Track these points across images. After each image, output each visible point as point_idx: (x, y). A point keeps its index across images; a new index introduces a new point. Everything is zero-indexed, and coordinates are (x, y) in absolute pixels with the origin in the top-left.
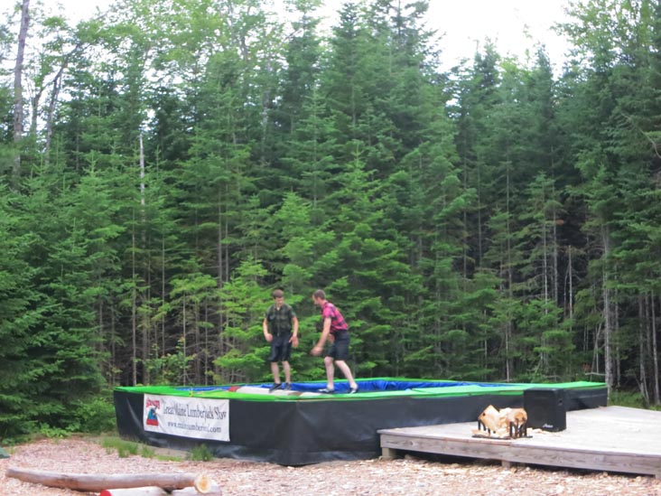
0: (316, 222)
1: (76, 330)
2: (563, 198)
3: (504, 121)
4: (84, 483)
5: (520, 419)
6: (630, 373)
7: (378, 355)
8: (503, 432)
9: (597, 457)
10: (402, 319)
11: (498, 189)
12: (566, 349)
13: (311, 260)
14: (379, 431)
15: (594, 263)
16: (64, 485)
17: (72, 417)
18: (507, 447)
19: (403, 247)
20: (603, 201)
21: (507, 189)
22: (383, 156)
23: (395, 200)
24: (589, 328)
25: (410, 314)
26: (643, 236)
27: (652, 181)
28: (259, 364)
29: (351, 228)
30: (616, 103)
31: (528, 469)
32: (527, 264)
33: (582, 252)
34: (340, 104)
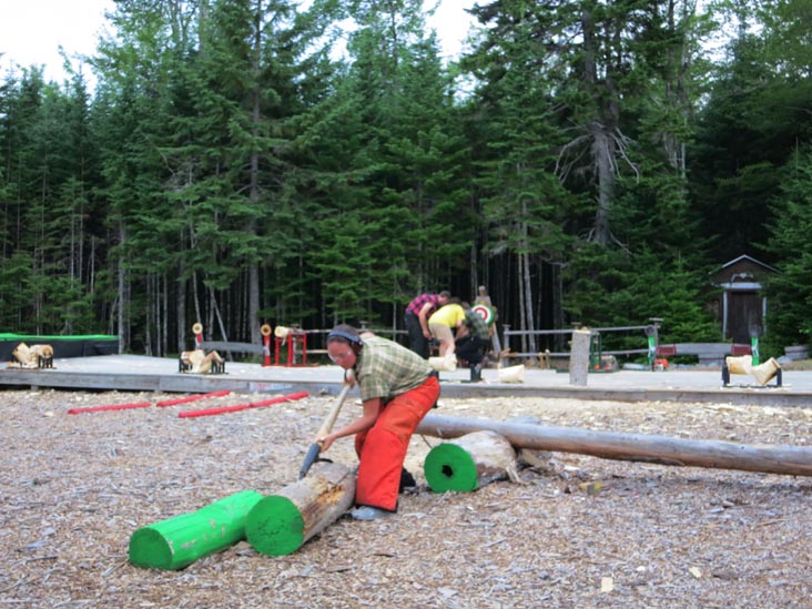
2: (90, 197)
3: (45, 134)
5: (48, 353)
6: (138, 337)
8: (33, 364)
11: (36, 189)
12: (87, 317)
15: (114, 249)
18: (35, 375)
20: (122, 200)
21: (43, 190)
24: (106, 301)
26: (153, 228)
27: (162, 186)
30: (138, 124)
31: (53, 390)
32: (57, 250)
33: (103, 241)
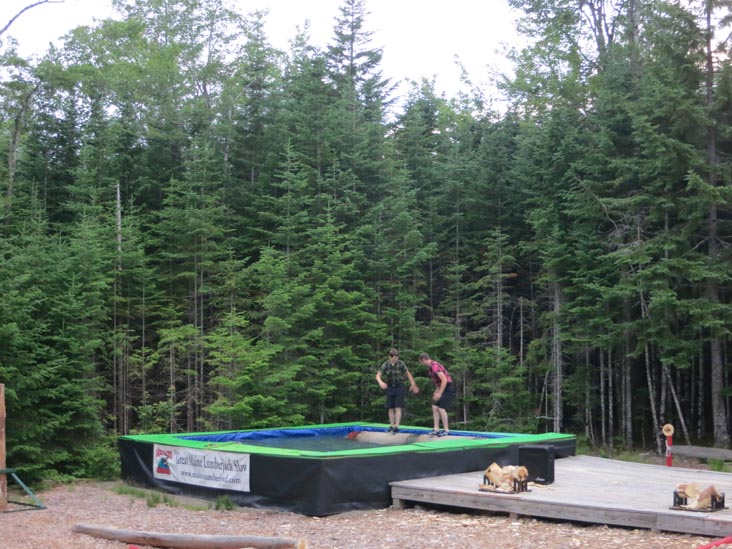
0: (292, 274)
1: (78, 380)
2: (517, 253)
3: (455, 173)
4: (166, 541)
5: (523, 475)
6: (577, 417)
7: (346, 399)
8: (506, 487)
9: (597, 512)
10: (369, 366)
11: (449, 238)
12: (519, 395)
13: (289, 311)
14: (390, 484)
16: (145, 542)
17: (77, 463)
18: (515, 502)
19: (369, 297)
20: (558, 259)
21: (457, 239)
22: (350, 210)
23: (361, 253)
25: (376, 361)
28: (247, 412)
29: (324, 280)
30: (569, 167)
31: (535, 520)
33: (532, 303)
34: (307, 157)
